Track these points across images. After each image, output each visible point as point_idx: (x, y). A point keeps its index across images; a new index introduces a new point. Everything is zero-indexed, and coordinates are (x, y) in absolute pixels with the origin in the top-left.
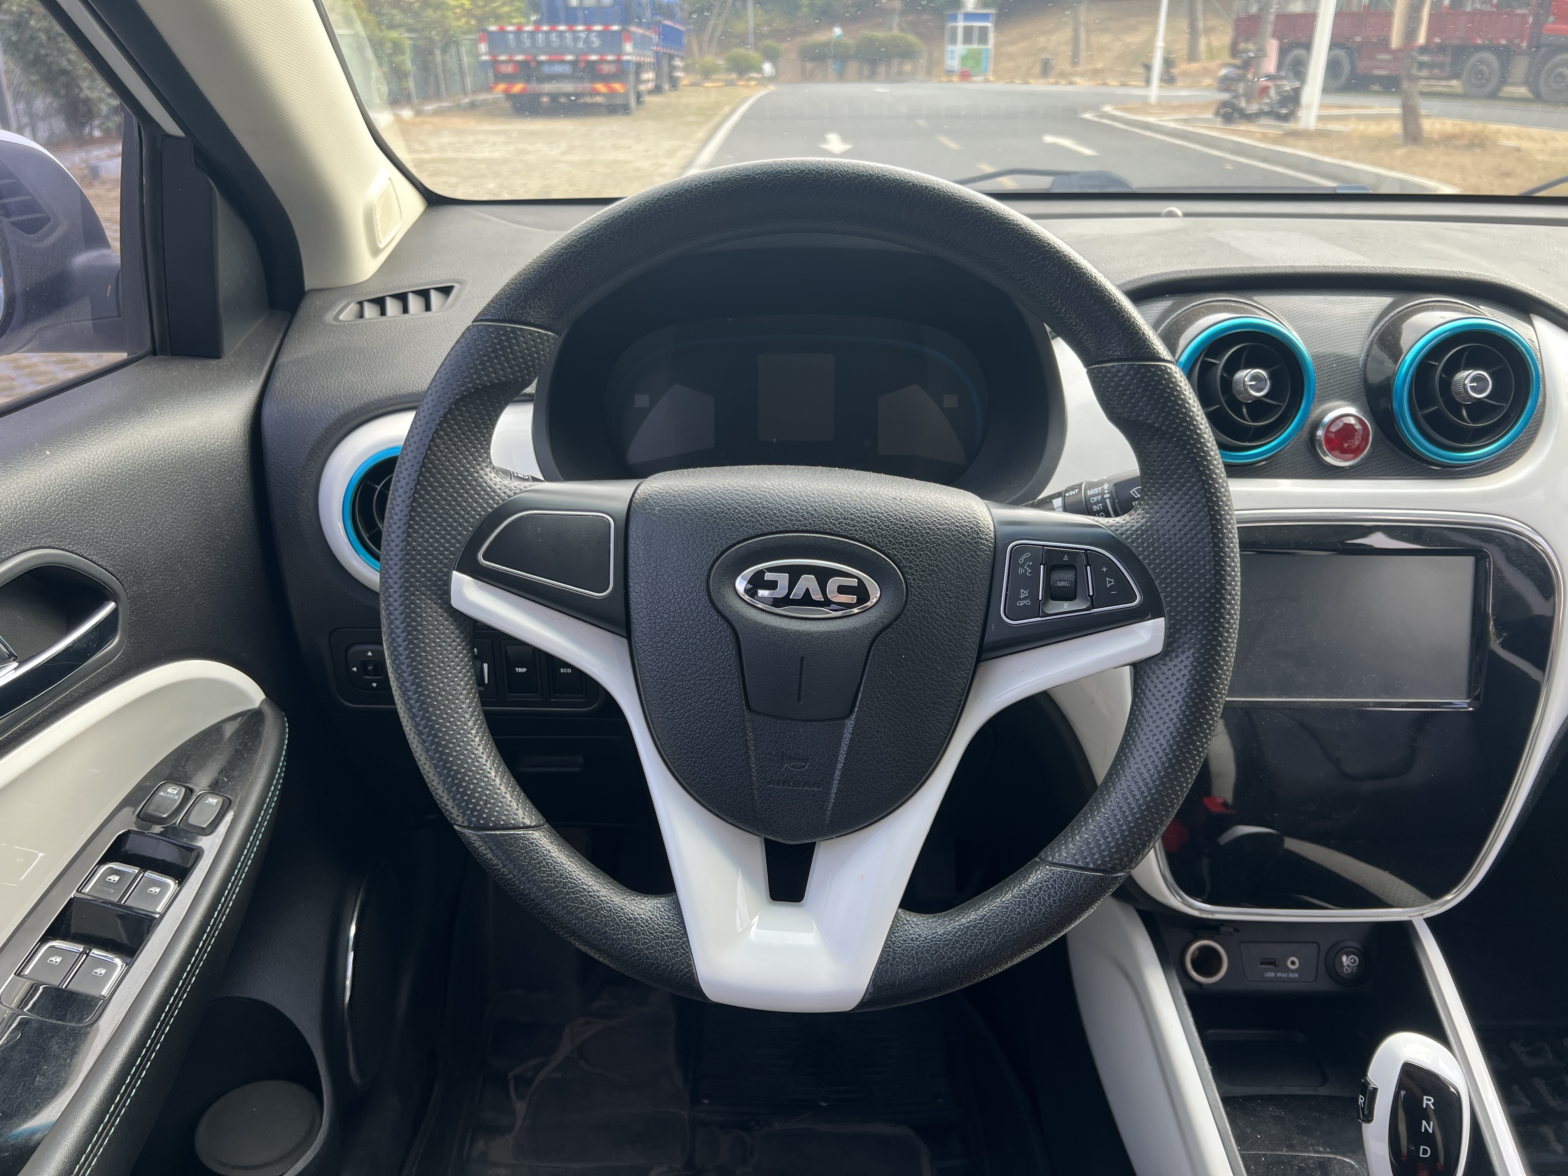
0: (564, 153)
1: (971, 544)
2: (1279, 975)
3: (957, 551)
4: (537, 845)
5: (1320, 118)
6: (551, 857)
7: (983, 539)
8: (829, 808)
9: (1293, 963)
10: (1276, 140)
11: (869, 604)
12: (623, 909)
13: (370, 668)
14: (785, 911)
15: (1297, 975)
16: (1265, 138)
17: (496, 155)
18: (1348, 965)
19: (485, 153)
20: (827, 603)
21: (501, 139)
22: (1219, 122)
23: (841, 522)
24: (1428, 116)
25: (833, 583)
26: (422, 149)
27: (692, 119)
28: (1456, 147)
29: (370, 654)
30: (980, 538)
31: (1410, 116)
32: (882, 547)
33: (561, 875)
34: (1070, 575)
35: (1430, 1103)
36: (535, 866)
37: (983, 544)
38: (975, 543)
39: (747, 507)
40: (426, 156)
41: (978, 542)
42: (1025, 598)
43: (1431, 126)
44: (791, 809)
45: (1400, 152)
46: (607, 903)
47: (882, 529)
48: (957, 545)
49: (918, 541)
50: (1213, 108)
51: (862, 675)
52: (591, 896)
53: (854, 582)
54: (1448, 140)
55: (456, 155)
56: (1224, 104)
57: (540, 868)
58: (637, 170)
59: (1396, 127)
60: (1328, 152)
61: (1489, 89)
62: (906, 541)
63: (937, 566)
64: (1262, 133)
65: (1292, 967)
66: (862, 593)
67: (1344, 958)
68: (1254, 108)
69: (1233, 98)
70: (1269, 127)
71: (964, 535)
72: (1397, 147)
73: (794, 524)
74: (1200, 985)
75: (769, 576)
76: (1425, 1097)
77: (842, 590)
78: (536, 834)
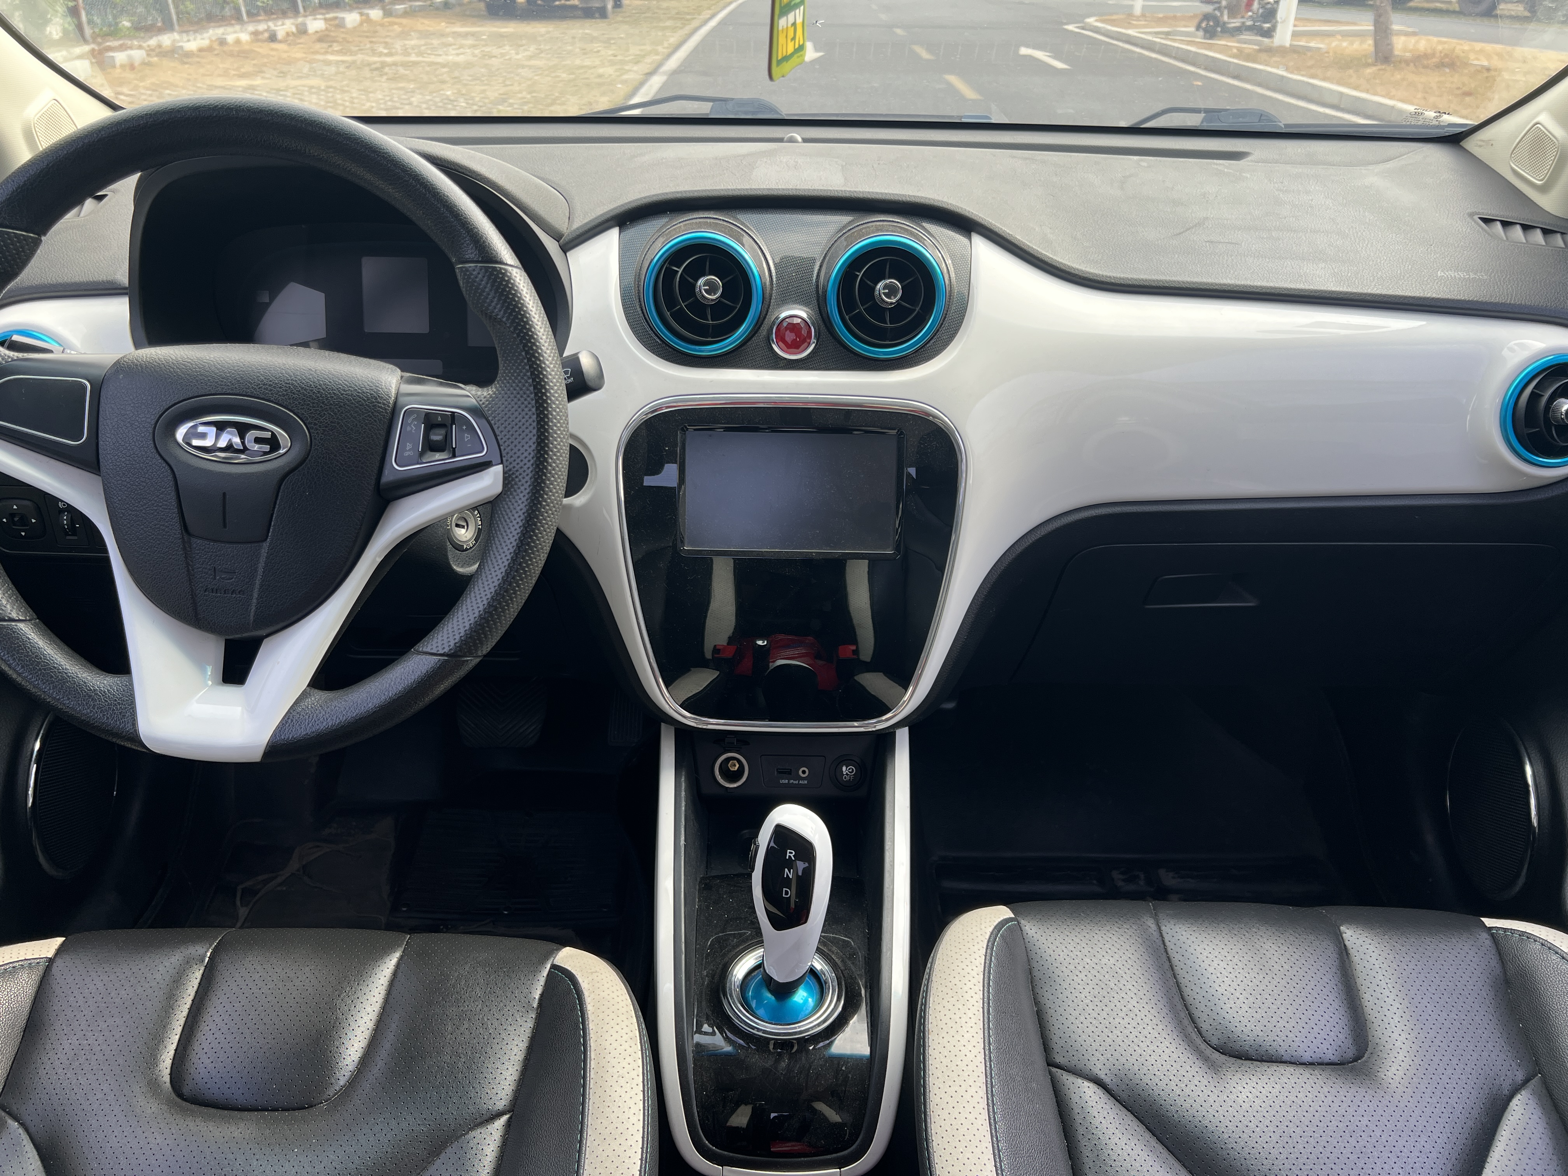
0: (530, 58)
1: (369, 407)
2: (792, 781)
3: (356, 412)
4: (18, 634)
5: (1295, 35)
6: (30, 643)
7: (380, 403)
8: (252, 610)
9: (804, 772)
10: (1249, 57)
11: (282, 451)
12: (85, 683)
13: (16, 519)
14: (231, 691)
15: (806, 782)
16: (1240, 54)
17: (461, 59)
18: (847, 774)
19: (452, 56)
20: (245, 450)
21: (470, 41)
22: (1199, 38)
23: (261, 387)
24: (1400, 33)
25: (251, 435)
26: (386, 51)
27: (669, 23)
28: (1425, 67)
29: (15, 507)
30: (378, 403)
31: (1382, 33)
32: (292, 407)
33: (36, 656)
34: (443, 431)
35: (791, 855)
36: (14, 649)
37: (381, 407)
38: (373, 406)
39: (188, 375)
40: (389, 59)
41: (375, 405)
42: (410, 450)
43: (1401, 44)
44: (223, 610)
45: (1369, 71)
46: (73, 678)
47: (294, 393)
48: (357, 407)
49: (323, 403)
50: (1196, 22)
51: (274, 508)
52: (60, 673)
53: (268, 435)
54: (1419, 61)
55: (420, 59)
56: (1206, 17)
57: (18, 650)
58: (600, 76)
59: (1368, 45)
60: (1297, 70)
61: (1483, 7)
62: (313, 403)
63: (338, 423)
64: (1238, 49)
65: (803, 776)
66: (274, 443)
67: (844, 768)
68: (1235, 23)
69: (1215, 10)
70: (1250, 42)
71: (364, 400)
72: (1368, 65)
73: (223, 388)
74: (727, 788)
75: (201, 429)
76: (789, 851)
77: (258, 440)
78: (21, 625)
